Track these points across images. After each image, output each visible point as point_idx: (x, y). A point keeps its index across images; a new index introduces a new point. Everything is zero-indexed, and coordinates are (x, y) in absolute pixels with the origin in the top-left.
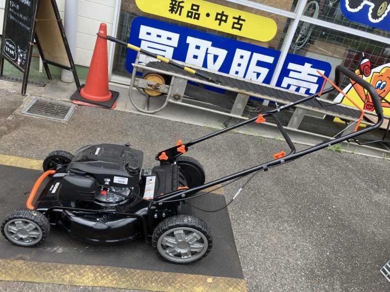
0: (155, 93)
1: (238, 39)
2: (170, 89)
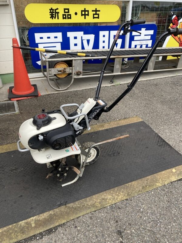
1: (99, 25)
2: (73, 69)
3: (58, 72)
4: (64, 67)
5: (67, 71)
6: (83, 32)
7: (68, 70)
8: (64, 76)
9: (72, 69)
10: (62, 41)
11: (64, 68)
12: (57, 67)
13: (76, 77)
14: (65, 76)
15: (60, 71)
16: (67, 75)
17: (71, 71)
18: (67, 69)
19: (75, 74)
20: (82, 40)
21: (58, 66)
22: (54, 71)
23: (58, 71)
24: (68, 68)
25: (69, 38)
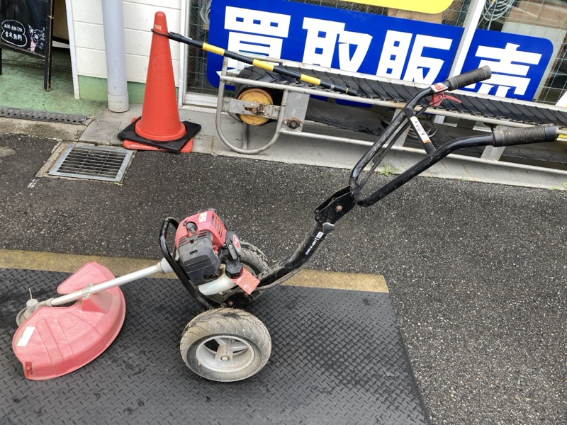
0: (257, 119)
1: (390, 14)
2: (282, 112)
3: (244, 110)
4: (261, 102)
5: (268, 112)
6: (343, 25)
7: (270, 111)
8: (257, 121)
9: (279, 111)
10: (286, 35)
11: (261, 105)
12: (244, 97)
13: (285, 131)
14: (259, 123)
15: (250, 109)
16: (266, 121)
17: (275, 115)
18: (266, 108)
19: (283, 122)
20: (337, 44)
21: (247, 95)
22: (235, 105)
23: (246, 108)
24: (271, 106)
25: (306, 31)
